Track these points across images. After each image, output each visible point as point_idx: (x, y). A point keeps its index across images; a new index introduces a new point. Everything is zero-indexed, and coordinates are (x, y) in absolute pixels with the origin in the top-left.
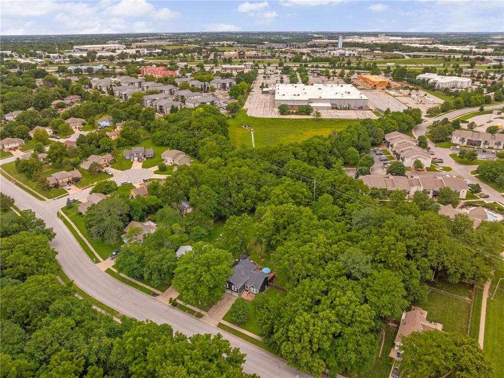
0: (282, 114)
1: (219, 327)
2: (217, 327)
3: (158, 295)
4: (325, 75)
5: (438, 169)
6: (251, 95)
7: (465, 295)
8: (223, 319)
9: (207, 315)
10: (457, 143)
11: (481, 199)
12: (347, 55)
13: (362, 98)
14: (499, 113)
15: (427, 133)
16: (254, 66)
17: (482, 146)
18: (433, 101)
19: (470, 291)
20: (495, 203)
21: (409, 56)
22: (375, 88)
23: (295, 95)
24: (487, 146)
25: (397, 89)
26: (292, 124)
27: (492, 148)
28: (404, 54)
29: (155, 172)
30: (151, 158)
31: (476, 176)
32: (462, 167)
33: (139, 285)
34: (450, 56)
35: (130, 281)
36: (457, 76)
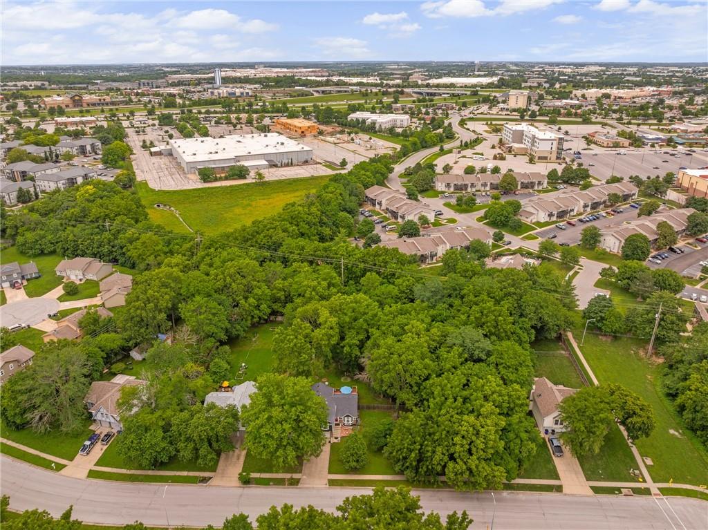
0: (205, 181)
1: (333, 485)
2: (329, 486)
3: (211, 478)
4: (226, 123)
5: (443, 223)
6: (135, 160)
7: (558, 349)
8: (329, 473)
9: (304, 477)
10: (443, 190)
11: (506, 247)
12: (238, 94)
13: (305, 149)
14: (459, 152)
15: (404, 183)
16: (110, 117)
17: (469, 190)
18: (383, 145)
19: (560, 344)
20: (520, 248)
21: (317, 91)
22: (305, 135)
23: (211, 153)
24: (474, 190)
25: (332, 134)
26: (228, 193)
27: (479, 191)
28: (311, 90)
29: (60, 299)
30: (36, 278)
31: (484, 224)
32: (463, 215)
33: (167, 476)
34: (367, 90)
35: (146, 476)
36: (390, 113)
